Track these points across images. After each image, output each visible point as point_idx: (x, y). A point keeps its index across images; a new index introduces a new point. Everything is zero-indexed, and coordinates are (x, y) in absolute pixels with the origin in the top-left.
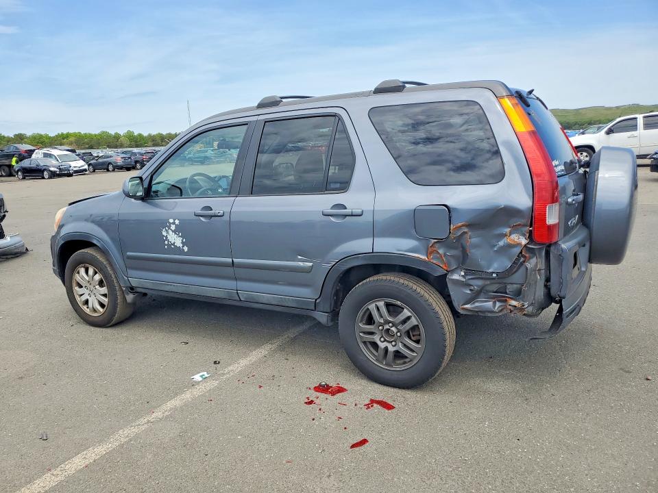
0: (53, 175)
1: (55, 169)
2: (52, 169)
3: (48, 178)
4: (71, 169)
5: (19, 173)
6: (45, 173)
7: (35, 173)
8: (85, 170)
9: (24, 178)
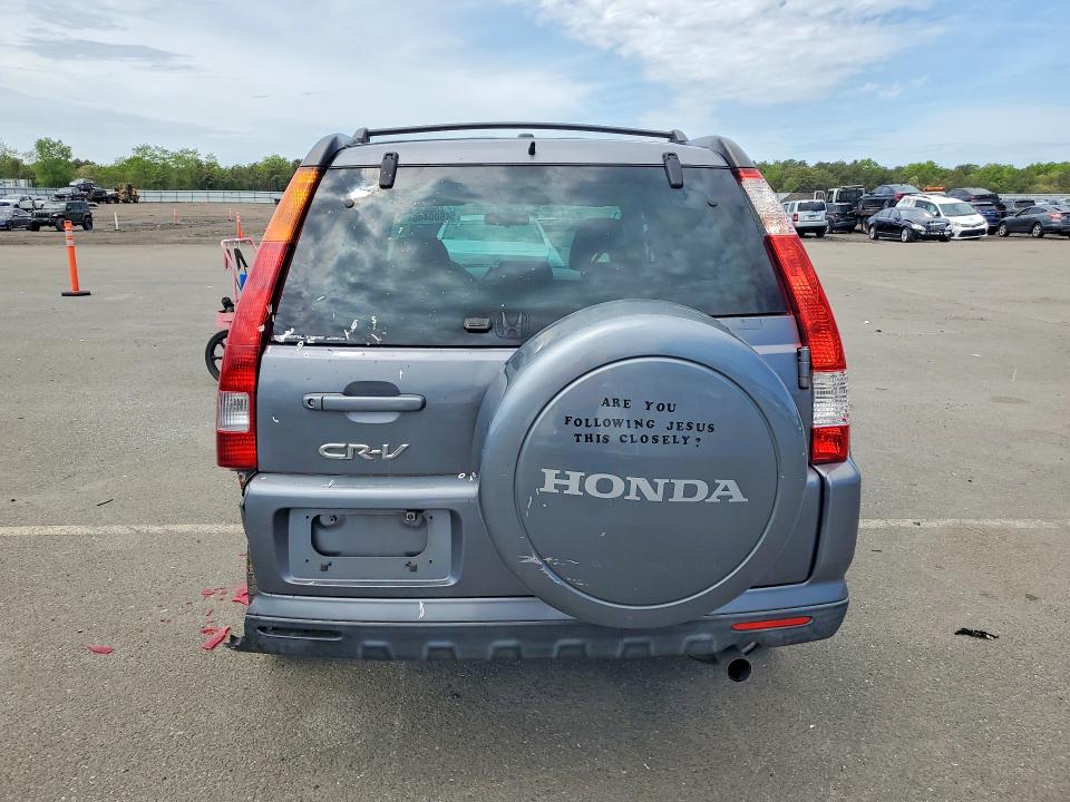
0: (915, 237)
1: (920, 228)
2: (915, 227)
3: (907, 241)
4: (948, 228)
5: (872, 230)
6: (905, 232)
7: (890, 231)
8: (982, 231)
9: (876, 238)
